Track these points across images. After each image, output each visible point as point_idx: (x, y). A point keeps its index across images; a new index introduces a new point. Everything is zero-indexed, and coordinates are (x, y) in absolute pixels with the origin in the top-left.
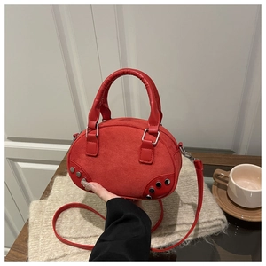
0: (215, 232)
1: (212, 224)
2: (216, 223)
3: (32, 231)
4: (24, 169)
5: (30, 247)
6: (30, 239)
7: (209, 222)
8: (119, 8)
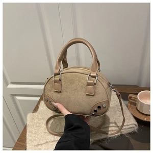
0: (131, 131)
1: (129, 127)
2: (131, 126)
3: (28, 129)
4: (19, 100)
5: (27, 138)
6: (28, 133)
7: (128, 125)
8: (73, 5)
